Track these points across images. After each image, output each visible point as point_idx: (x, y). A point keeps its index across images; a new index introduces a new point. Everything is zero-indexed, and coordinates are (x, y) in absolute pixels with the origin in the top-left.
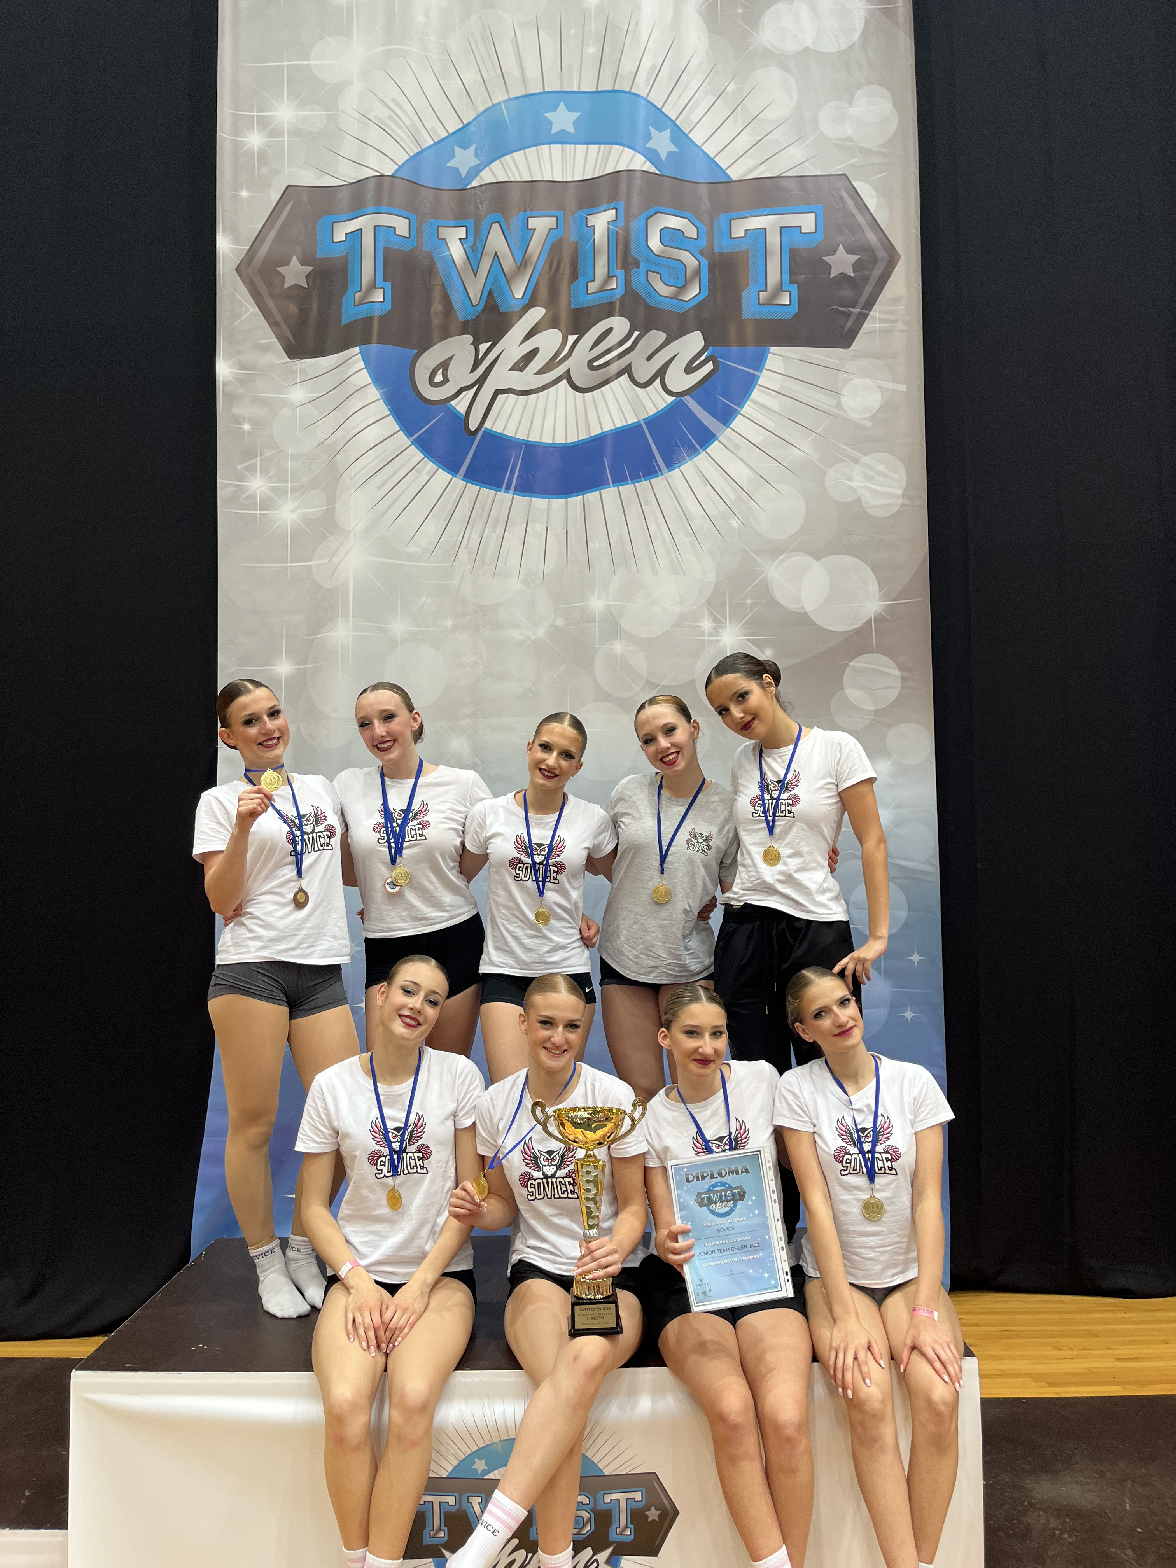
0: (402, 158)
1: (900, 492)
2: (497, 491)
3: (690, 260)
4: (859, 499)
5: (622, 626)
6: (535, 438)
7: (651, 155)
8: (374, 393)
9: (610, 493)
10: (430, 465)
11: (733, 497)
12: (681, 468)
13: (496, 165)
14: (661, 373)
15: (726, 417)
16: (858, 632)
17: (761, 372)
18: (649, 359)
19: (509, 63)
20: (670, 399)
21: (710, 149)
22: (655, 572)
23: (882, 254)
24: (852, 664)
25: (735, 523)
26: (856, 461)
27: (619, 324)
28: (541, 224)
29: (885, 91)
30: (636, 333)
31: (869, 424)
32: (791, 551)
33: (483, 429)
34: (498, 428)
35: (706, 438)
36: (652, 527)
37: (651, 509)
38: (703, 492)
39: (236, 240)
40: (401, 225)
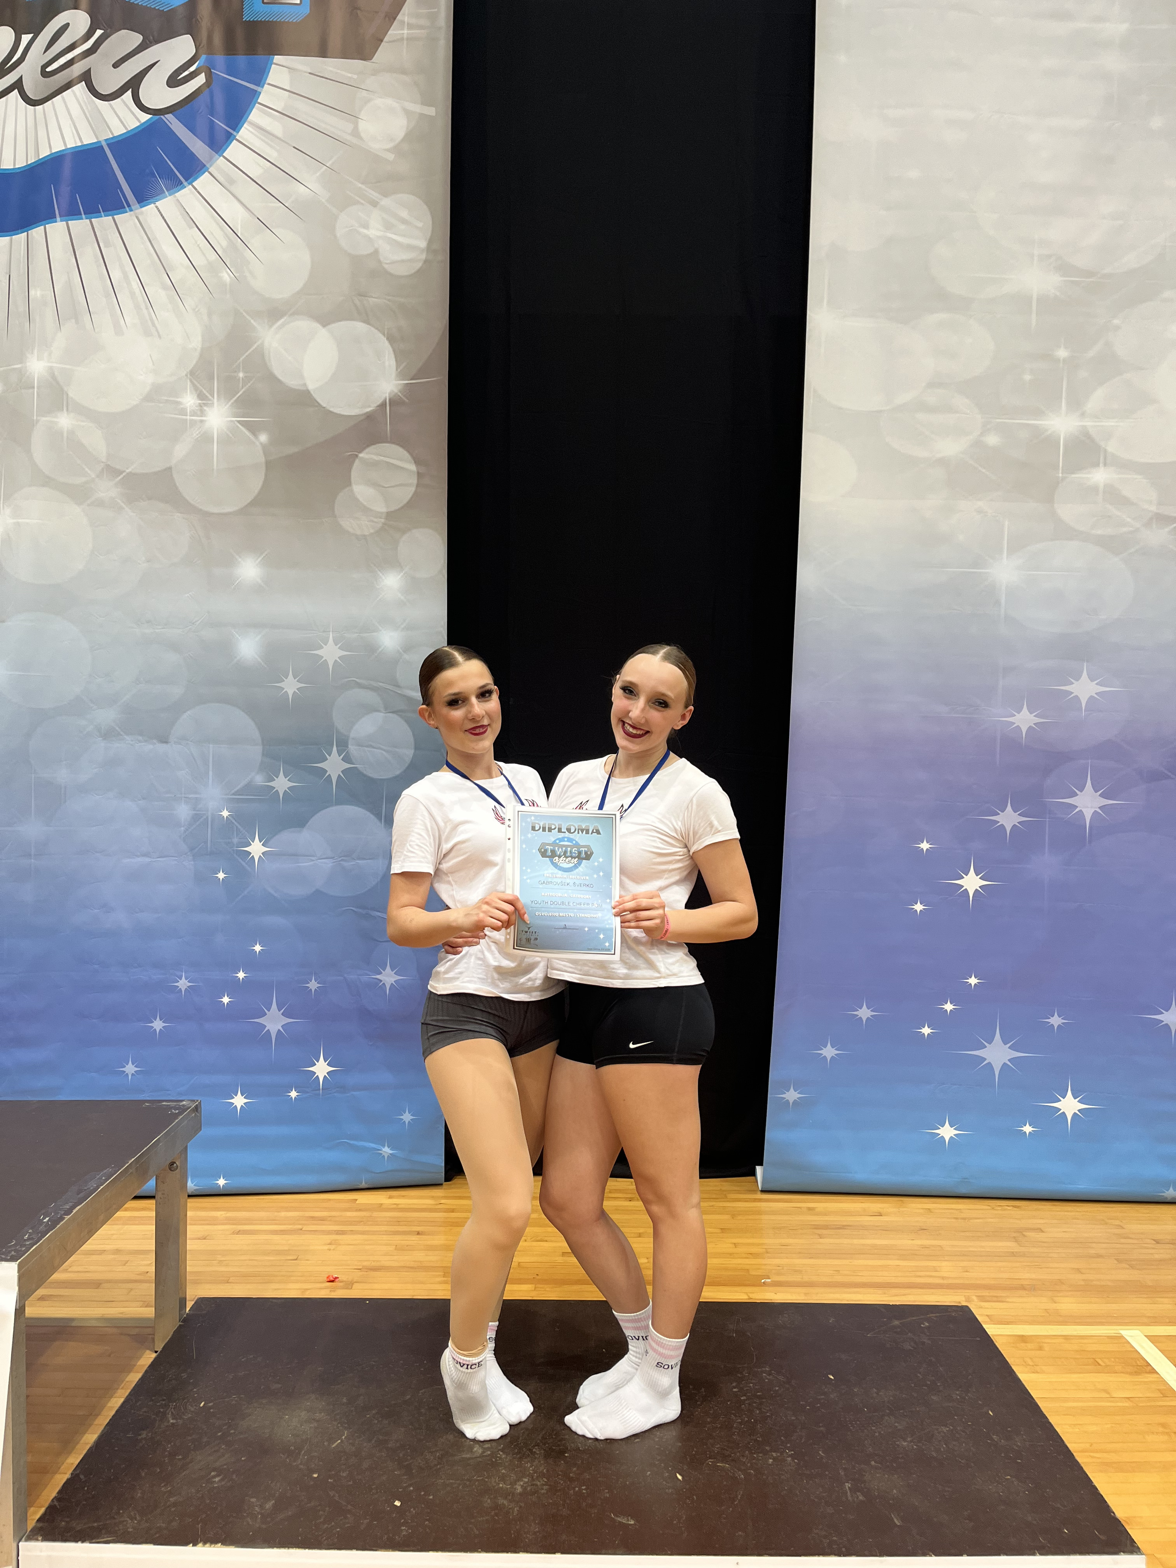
1: (423, 244)
4: (376, 252)
5: (71, 395)
9: (57, 230)
11: (224, 243)
12: (158, 203)
14: (134, 84)
15: (218, 142)
16: (369, 417)
17: (263, 87)
18: (116, 65)
20: (145, 117)
22: (118, 331)
24: (361, 455)
26: (374, 204)
27: (78, 20)
30: (99, 33)
31: (391, 157)
32: (293, 314)
35: (192, 168)
36: (116, 275)
37: (114, 253)
38: (189, 236)
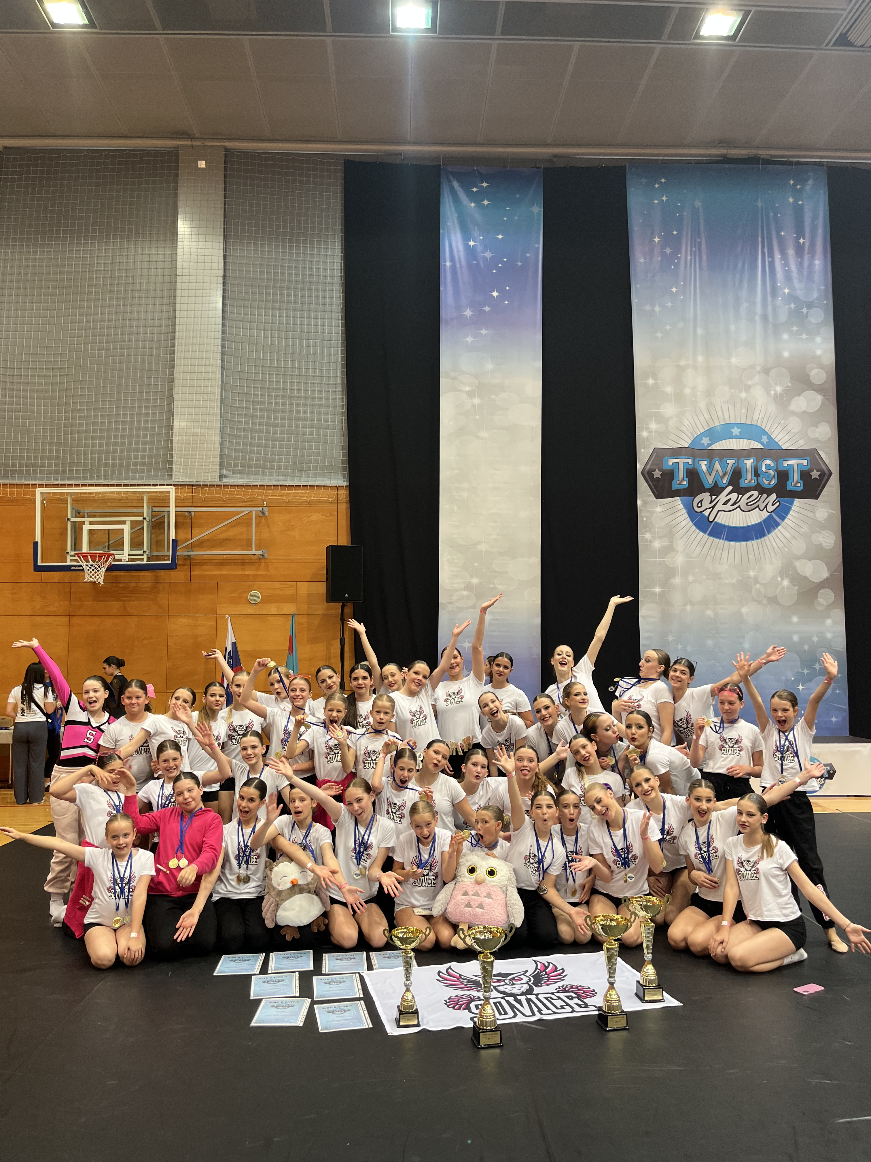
0: (690, 442)
1: (834, 542)
2: (719, 539)
3: (772, 473)
4: (821, 544)
6: (730, 525)
7: (762, 444)
10: (698, 531)
11: (785, 542)
12: (772, 534)
13: (716, 444)
14: (766, 507)
15: (783, 518)
16: (821, 582)
17: (793, 506)
18: (763, 502)
19: (720, 414)
20: (768, 514)
21: (777, 440)
22: (766, 564)
23: (827, 472)
24: (820, 591)
25: (786, 550)
26: (820, 533)
27: (756, 493)
28: (731, 462)
29: (827, 424)
30: (759, 495)
31: (824, 522)
32: (802, 558)
33: (714, 521)
34: (719, 521)
35: (778, 525)
36: (765, 551)
37: (765, 546)
38: (778, 541)
39: (641, 464)
40: (690, 461)
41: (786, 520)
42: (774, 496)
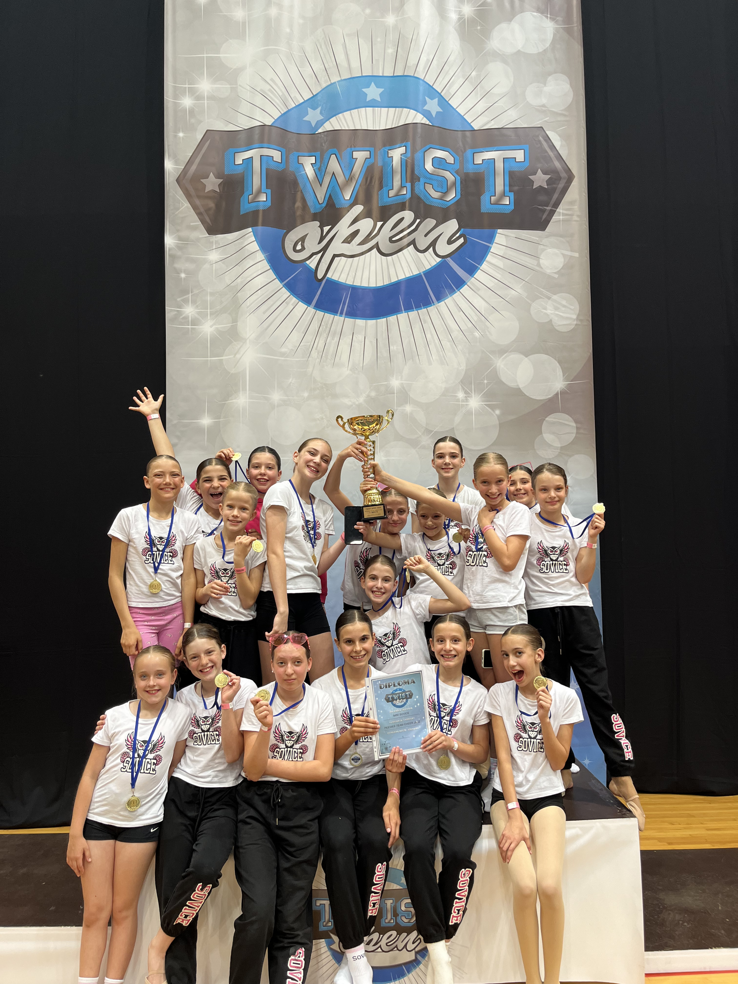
0: (277, 115)
1: (575, 317)
2: (335, 315)
3: (450, 177)
4: (551, 321)
5: (411, 396)
6: (357, 283)
7: (427, 114)
8: (260, 256)
9: (403, 317)
10: (294, 300)
11: (476, 318)
12: (445, 301)
13: (333, 120)
14: (433, 244)
15: (471, 271)
16: (550, 400)
17: (492, 244)
18: (426, 236)
19: (341, 58)
20: (439, 260)
21: (461, 111)
22: (430, 364)
23: (563, 175)
24: (547, 419)
25: (477, 334)
26: (549, 298)
27: (408, 215)
28: (360, 156)
29: (565, 77)
30: (418, 221)
31: (556, 276)
32: (510, 352)
33: (326, 278)
34: (335, 277)
35: (460, 283)
36: (428, 336)
37: (428, 325)
38: (458, 315)
39: (177, 162)
40: (277, 155)
41: (479, 274)
42: (452, 225)
